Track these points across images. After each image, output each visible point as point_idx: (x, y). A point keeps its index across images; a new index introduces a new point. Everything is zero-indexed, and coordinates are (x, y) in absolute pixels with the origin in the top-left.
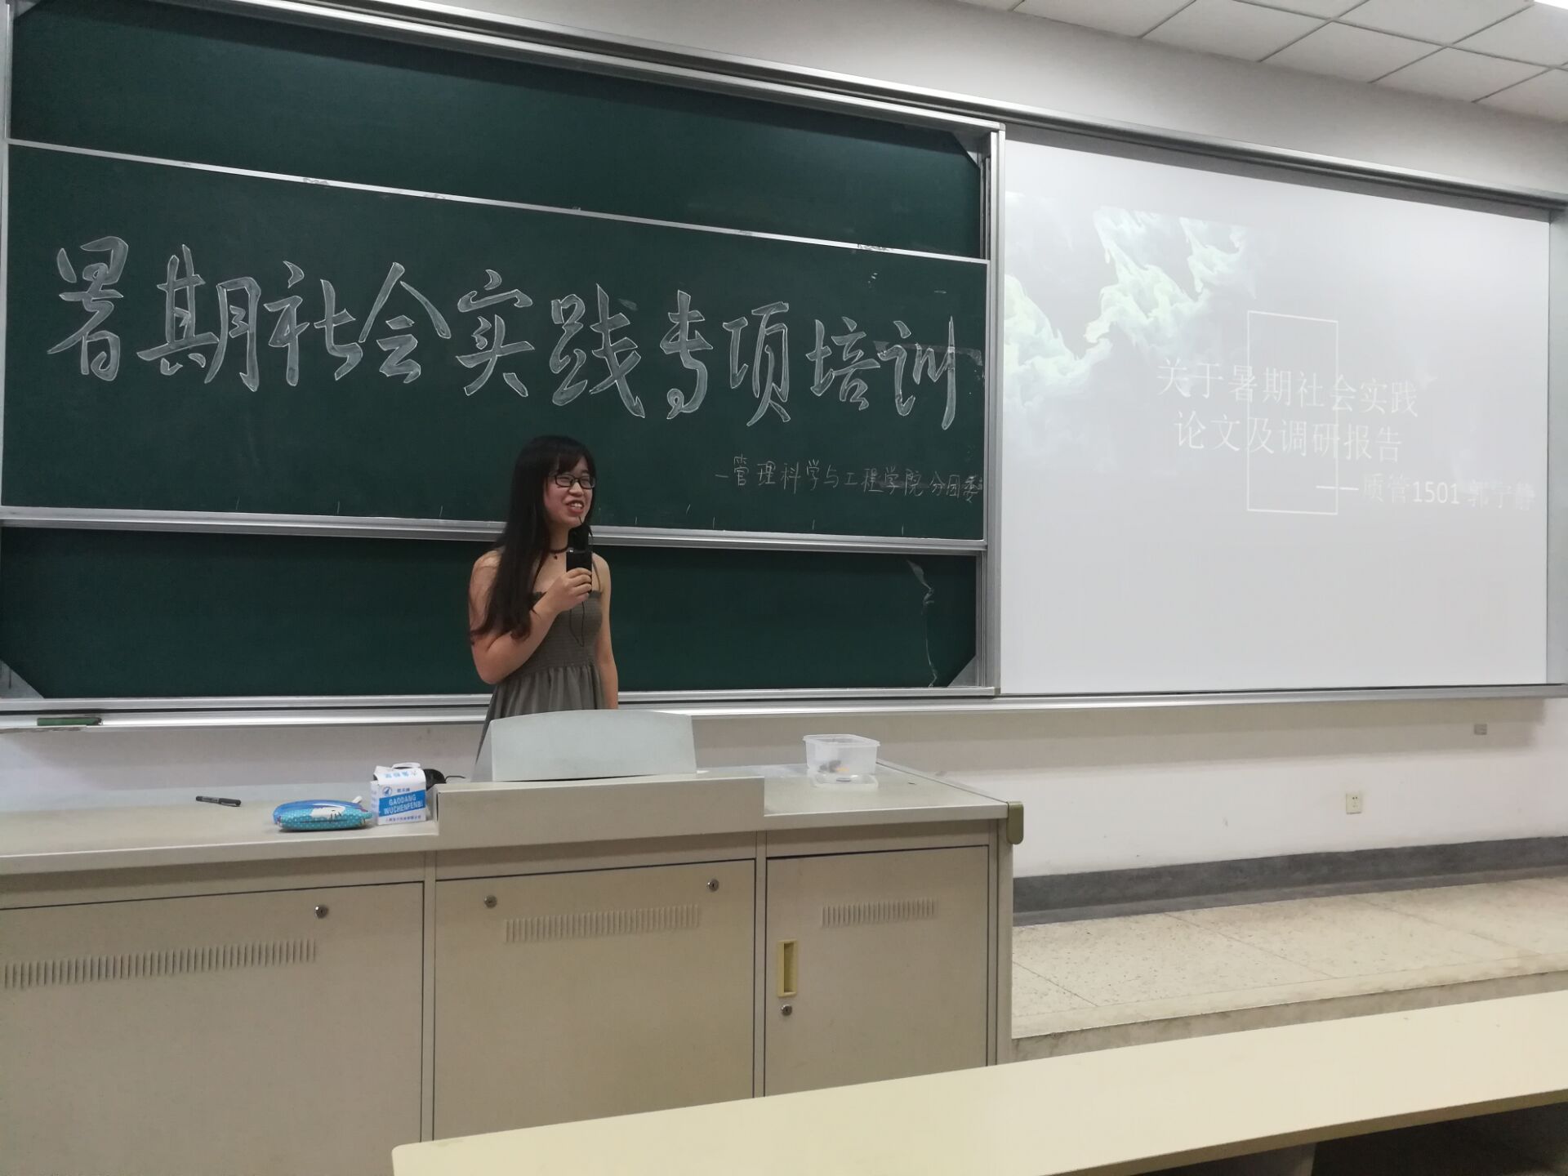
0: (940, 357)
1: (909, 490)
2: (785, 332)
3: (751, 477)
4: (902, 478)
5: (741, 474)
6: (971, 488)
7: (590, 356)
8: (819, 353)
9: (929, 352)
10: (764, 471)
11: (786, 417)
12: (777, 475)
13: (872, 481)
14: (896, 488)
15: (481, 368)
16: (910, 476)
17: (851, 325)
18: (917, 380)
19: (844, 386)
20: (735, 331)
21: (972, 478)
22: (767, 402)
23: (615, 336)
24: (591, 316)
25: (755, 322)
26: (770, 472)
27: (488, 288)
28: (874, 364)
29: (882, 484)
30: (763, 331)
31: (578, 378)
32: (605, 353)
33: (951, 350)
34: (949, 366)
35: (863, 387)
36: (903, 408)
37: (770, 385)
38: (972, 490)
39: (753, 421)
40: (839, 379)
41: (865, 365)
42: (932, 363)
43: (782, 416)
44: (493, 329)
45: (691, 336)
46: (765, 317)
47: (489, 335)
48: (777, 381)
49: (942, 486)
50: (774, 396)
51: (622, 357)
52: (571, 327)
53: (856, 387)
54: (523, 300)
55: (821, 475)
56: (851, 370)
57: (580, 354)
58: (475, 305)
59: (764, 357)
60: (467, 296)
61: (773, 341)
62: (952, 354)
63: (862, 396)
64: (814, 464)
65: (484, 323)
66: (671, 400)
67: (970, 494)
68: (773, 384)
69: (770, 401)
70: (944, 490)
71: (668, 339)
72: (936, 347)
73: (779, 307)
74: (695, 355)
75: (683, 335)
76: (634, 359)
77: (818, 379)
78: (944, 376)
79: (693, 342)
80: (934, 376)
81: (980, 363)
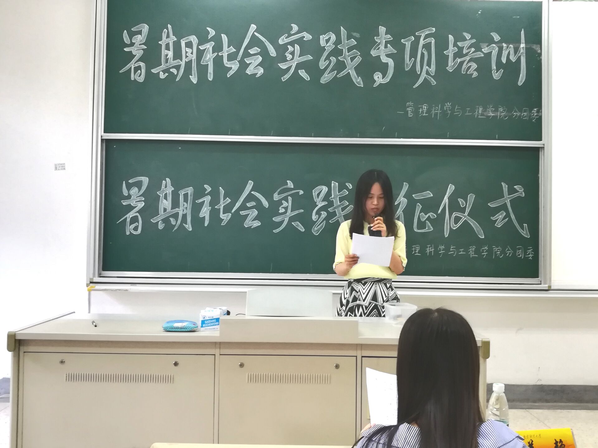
0: (516, 50)
1: (500, 116)
2: (433, 42)
3: (416, 112)
4: (496, 110)
5: (410, 111)
6: (535, 115)
7: (338, 60)
8: (451, 51)
9: (510, 47)
10: (422, 109)
11: (434, 82)
12: (429, 111)
13: (480, 112)
14: (493, 116)
15: (289, 69)
16: (501, 109)
17: (468, 36)
18: (504, 60)
19: (464, 66)
20: (407, 43)
21: (535, 109)
22: (424, 75)
23: (349, 50)
24: (338, 41)
25: (418, 38)
26: (425, 110)
27: (292, 32)
28: (480, 55)
29: (485, 114)
30: (422, 42)
31: (332, 70)
32: (345, 58)
33: (523, 45)
34: (522, 53)
35: (474, 66)
36: (496, 76)
37: (425, 67)
38: (536, 116)
39: (417, 85)
40: (462, 63)
41: (476, 55)
42: (512, 52)
43: (432, 82)
44: (294, 50)
45: (386, 47)
46: (423, 36)
47: (293, 53)
48: (429, 65)
49: (518, 114)
50: (428, 73)
51: (352, 59)
52: (330, 47)
53: (470, 66)
54: (307, 36)
55: (452, 110)
56: (468, 58)
57: (333, 59)
58: (287, 41)
59: (423, 54)
60: (283, 37)
61: (427, 47)
62: (523, 48)
63: (474, 70)
64: (448, 105)
65: (290, 48)
66: (376, 78)
67: (534, 118)
68: (427, 67)
69: (425, 75)
70: (520, 116)
71: (375, 49)
72: (514, 44)
73: (429, 30)
74: (388, 56)
75: (382, 47)
76: (358, 60)
77: (450, 63)
78: (519, 59)
79: (387, 50)
80: (513, 59)
81: (539, 51)
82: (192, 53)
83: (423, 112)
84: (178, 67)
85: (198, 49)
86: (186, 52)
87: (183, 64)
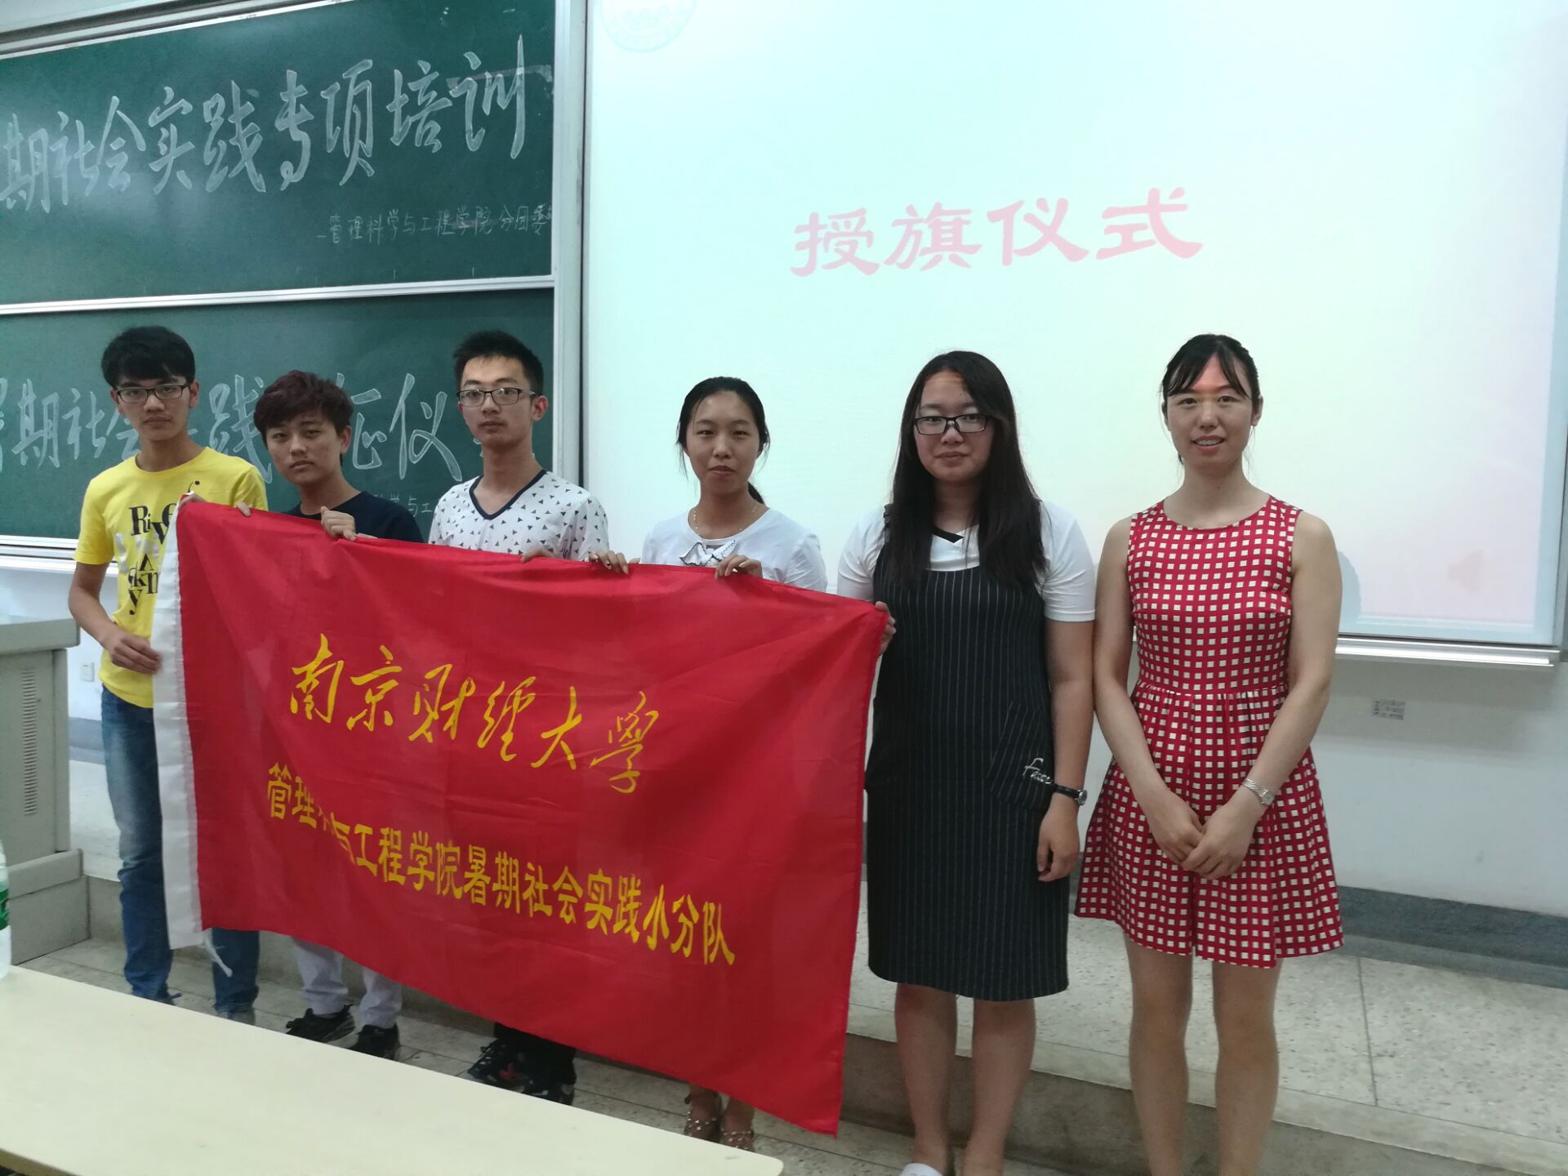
0: (509, 81)
1: (479, 229)
2: (369, 88)
3: (344, 234)
4: (473, 216)
5: (336, 231)
6: (540, 219)
7: (229, 145)
8: (397, 104)
9: (499, 78)
10: (354, 226)
11: (371, 172)
12: (364, 228)
13: (445, 224)
14: (467, 229)
15: (164, 170)
16: (480, 214)
17: (425, 66)
18: (487, 111)
19: (420, 131)
20: (328, 96)
21: (541, 207)
22: (355, 160)
23: (245, 123)
24: (229, 110)
25: (345, 85)
26: (358, 227)
27: (166, 102)
28: (446, 103)
29: (454, 226)
30: (352, 92)
31: (223, 165)
32: (238, 140)
33: (520, 71)
34: (518, 88)
35: (436, 127)
36: (473, 143)
37: (358, 142)
38: (541, 221)
39: (345, 180)
40: (415, 125)
41: (439, 105)
42: (501, 90)
43: (367, 172)
44: (169, 137)
45: (298, 110)
46: (353, 78)
47: (167, 142)
48: (363, 138)
49: (510, 220)
50: (361, 154)
51: (249, 141)
52: (216, 122)
53: (430, 129)
54: (186, 106)
55: (400, 224)
56: (425, 113)
57: (222, 144)
58: (160, 118)
59: (353, 116)
60: (153, 113)
61: (360, 100)
62: (521, 76)
63: (435, 138)
64: (394, 213)
65: (164, 131)
66: (284, 174)
67: (539, 226)
68: (360, 142)
69: (358, 158)
70: (513, 224)
71: (281, 117)
72: (506, 71)
73: (364, 65)
74: (301, 127)
75: (291, 111)
76: (258, 141)
77: (397, 128)
78: (513, 103)
79: (299, 115)
80: (503, 103)
81: (549, 79)
82: (42, 160)
83: (354, 232)
84: (26, 188)
85: (49, 150)
86: (36, 159)
87: (32, 179)
